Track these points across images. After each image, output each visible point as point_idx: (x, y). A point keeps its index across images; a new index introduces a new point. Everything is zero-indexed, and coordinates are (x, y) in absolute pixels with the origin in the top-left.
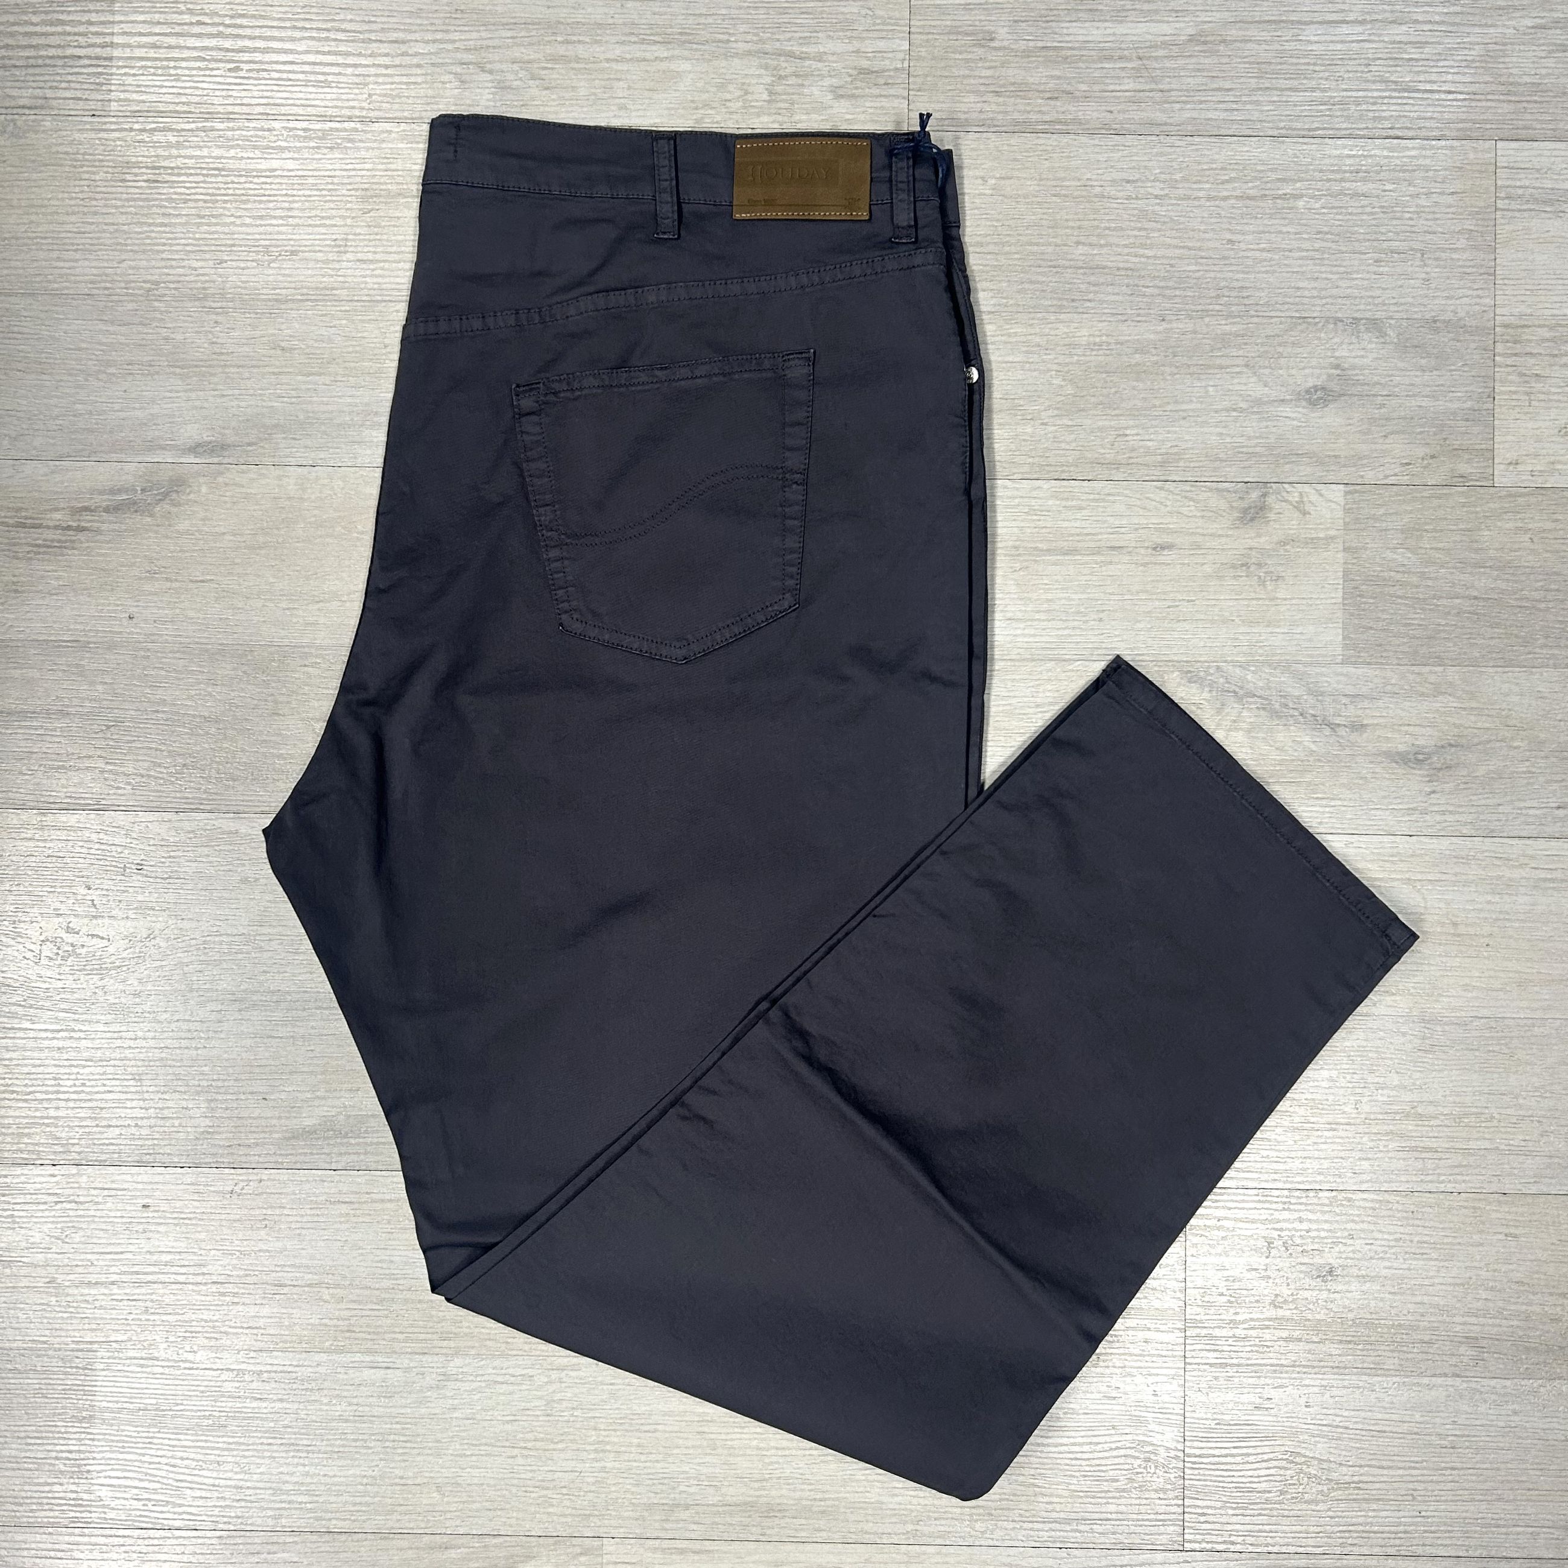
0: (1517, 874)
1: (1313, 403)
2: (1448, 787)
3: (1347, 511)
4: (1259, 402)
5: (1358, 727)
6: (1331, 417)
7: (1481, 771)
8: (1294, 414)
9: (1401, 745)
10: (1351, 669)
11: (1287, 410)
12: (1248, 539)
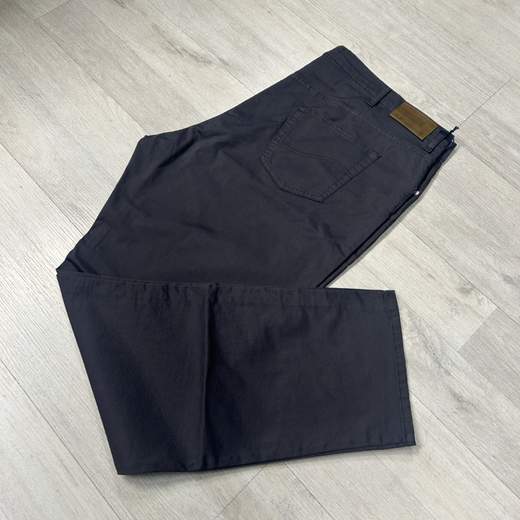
0: (463, 463)
1: (505, 280)
2: (462, 416)
3: (492, 314)
4: (490, 266)
5: (448, 373)
6: (508, 288)
7: (476, 421)
8: (497, 278)
9: (457, 391)
10: (458, 355)
11: (496, 275)
12: (458, 296)
